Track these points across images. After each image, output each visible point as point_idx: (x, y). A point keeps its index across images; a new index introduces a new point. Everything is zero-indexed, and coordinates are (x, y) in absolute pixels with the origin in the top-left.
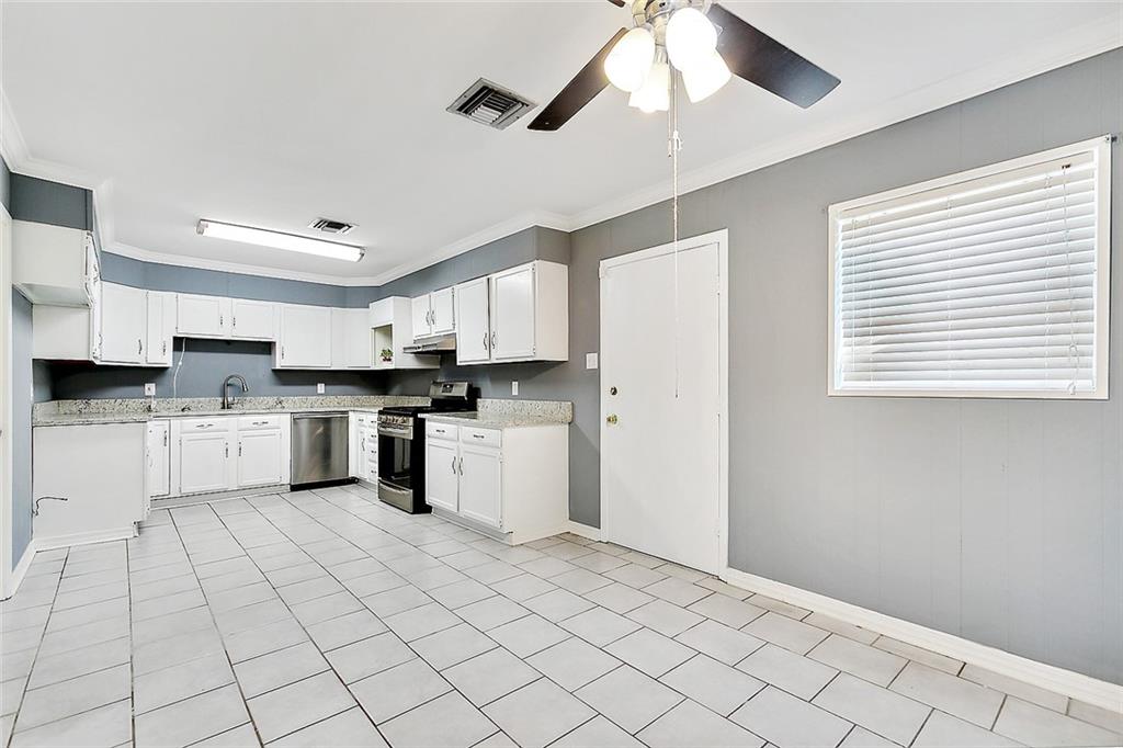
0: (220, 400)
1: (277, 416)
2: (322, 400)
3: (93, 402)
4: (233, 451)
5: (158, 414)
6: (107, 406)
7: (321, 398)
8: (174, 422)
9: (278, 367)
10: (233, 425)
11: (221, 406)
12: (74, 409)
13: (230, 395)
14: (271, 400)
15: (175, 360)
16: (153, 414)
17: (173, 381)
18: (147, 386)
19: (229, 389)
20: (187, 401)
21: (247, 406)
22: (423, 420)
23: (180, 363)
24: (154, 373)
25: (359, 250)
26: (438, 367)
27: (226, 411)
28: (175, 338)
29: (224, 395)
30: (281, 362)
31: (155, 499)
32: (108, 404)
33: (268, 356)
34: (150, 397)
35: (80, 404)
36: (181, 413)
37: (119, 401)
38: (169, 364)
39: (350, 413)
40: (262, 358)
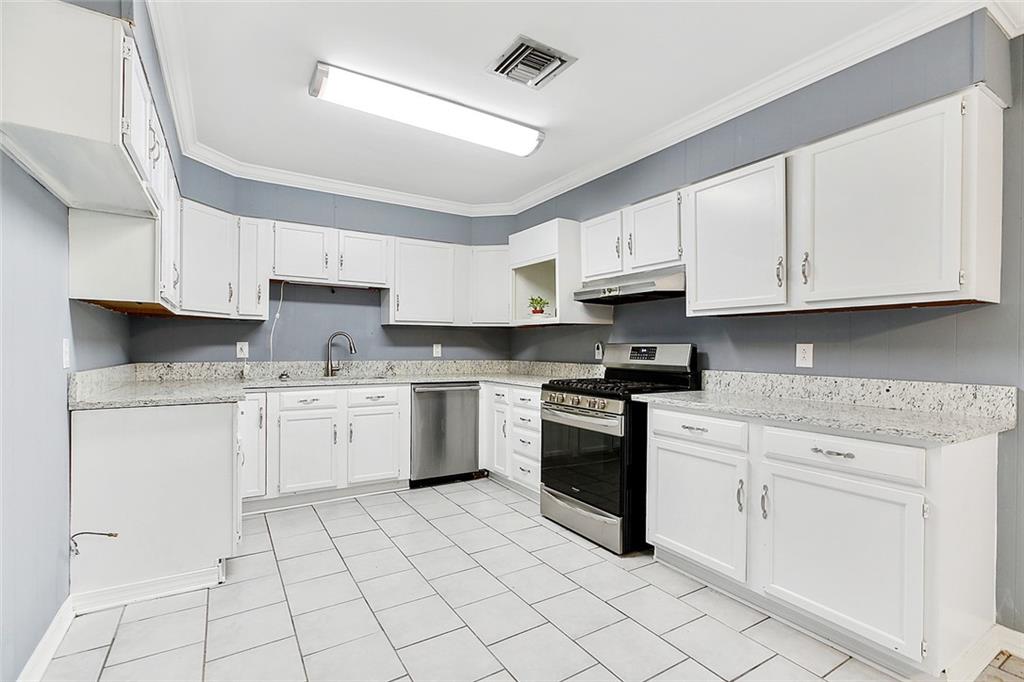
0: (323, 364)
1: (394, 389)
2: (440, 366)
3: (176, 366)
4: (343, 435)
5: (252, 384)
6: (192, 370)
7: (438, 363)
8: (273, 395)
9: (392, 322)
10: (340, 399)
11: (323, 372)
12: (154, 375)
13: (334, 359)
14: (381, 366)
15: (272, 313)
16: (246, 385)
17: (270, 338)
18: (239, 345)
19: (333, 351)
20: (285, 365)
21: (354, 373)
22: (644, 406)
23: (278, 315)
24: (247, 328)
25: (537, 133)
26: (612, 323)
27: (330, 380)
28: (272, 281)
29: (327, 358)
30: (395, 317)
31: (248, 503)
32: (193, 370)
33: (377, 308)
34: (242, 360)
35: (160, 368)
36: (279, 383)
37: (207, 364)
38: (266, 317)
39: (481, 384)
40: (370, 310)
